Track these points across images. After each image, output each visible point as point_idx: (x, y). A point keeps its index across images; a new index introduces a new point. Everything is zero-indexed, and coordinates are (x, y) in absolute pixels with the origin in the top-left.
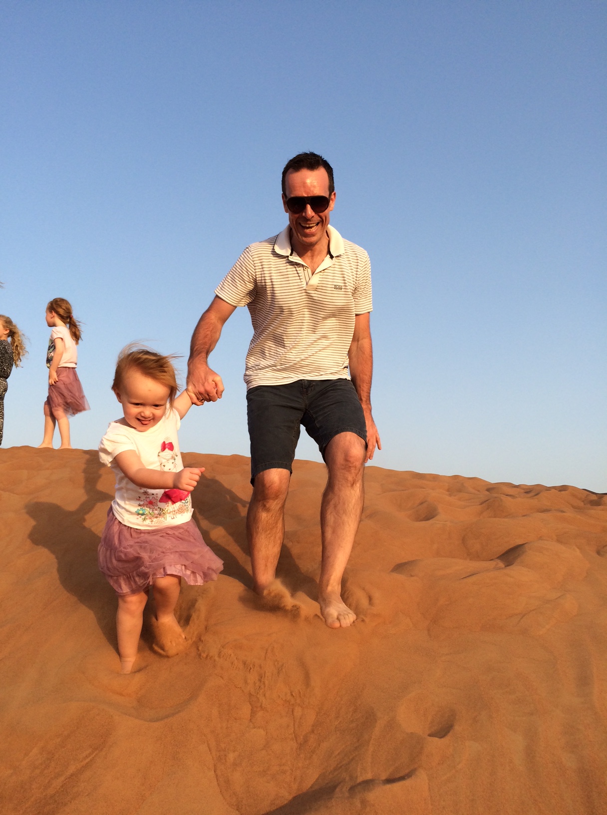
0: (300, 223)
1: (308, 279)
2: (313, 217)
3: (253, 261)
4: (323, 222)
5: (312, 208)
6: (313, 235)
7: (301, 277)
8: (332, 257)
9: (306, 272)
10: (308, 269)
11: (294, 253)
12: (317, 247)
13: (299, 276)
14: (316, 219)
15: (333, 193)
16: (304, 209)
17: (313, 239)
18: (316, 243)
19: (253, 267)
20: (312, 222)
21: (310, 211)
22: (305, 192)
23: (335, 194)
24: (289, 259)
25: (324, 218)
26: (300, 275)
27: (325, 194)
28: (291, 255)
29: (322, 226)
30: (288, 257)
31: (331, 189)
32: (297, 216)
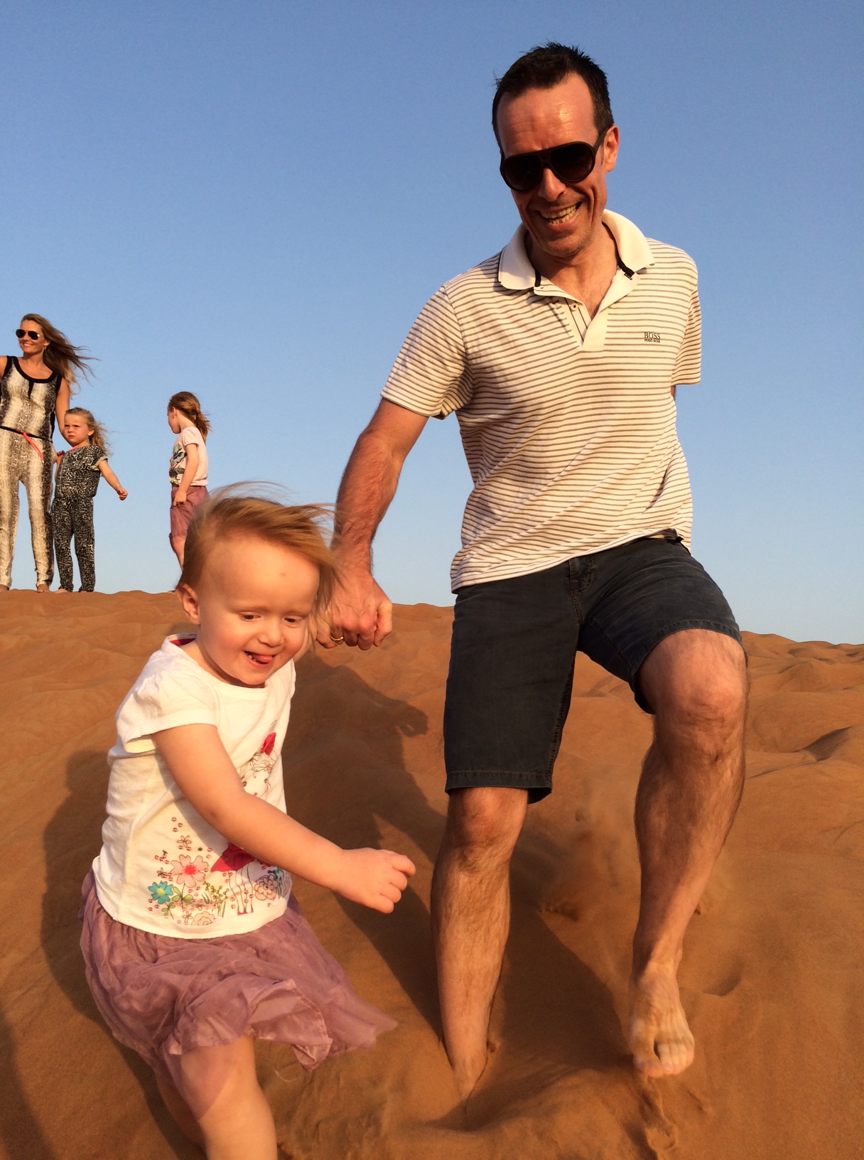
0: (539, 213)
1: (582, 328)
2: (562, 193)
3: (455, 315)
4: (588, 202)
5: (560, 175)
6: (569, 232)
7: (568, 328)
8: (629, 273)
9: (576, 313)
10: (581, 307)
11: (544, 282)
12: (588, 258)
13: (564, 326)
14: (572, 196)
15: (610, 130)
16: (540, 180)
17: (572, 241)
18: (581, 248)
19: (457, 327)
20: (562, 207)
21: (553, 184)
22: (537, 141)
23: (615, 131)
24: (536, 292)
25: (590, 192)
26: (565, 322)
27: (588, 136)
28: (538, 284)
29: (589, 209)
30: (531, 290)
31: (604, 120)
32: (528, 197)
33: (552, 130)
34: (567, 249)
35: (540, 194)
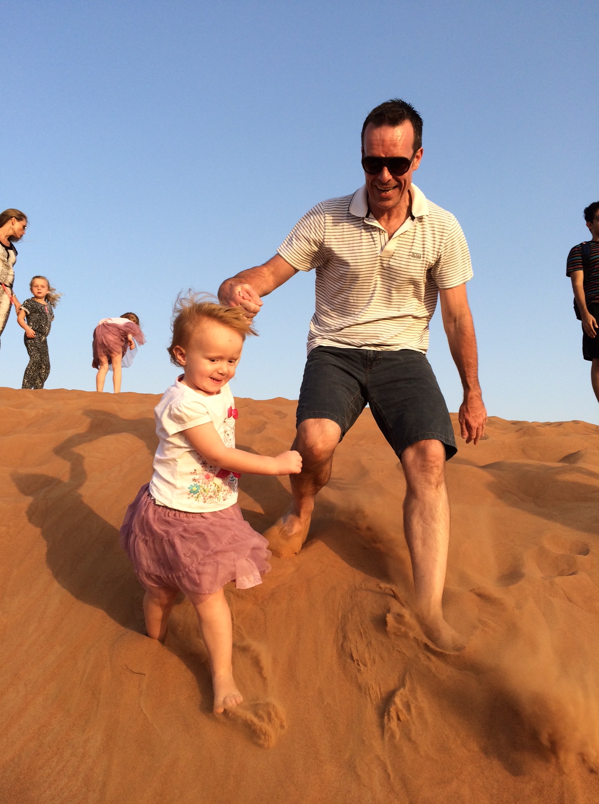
33: (392, 148)
34: (386, 207)
35: (379, 177)
